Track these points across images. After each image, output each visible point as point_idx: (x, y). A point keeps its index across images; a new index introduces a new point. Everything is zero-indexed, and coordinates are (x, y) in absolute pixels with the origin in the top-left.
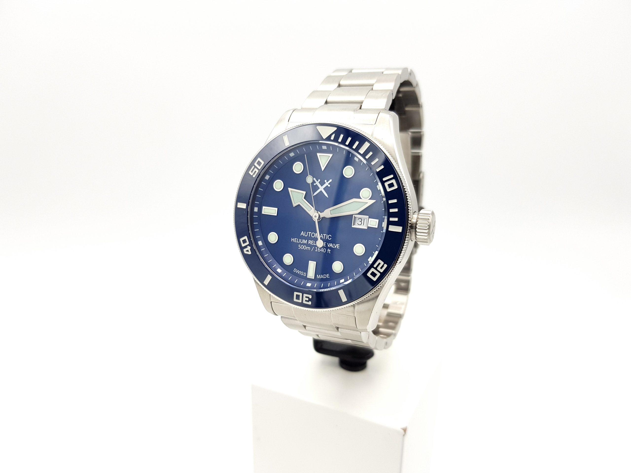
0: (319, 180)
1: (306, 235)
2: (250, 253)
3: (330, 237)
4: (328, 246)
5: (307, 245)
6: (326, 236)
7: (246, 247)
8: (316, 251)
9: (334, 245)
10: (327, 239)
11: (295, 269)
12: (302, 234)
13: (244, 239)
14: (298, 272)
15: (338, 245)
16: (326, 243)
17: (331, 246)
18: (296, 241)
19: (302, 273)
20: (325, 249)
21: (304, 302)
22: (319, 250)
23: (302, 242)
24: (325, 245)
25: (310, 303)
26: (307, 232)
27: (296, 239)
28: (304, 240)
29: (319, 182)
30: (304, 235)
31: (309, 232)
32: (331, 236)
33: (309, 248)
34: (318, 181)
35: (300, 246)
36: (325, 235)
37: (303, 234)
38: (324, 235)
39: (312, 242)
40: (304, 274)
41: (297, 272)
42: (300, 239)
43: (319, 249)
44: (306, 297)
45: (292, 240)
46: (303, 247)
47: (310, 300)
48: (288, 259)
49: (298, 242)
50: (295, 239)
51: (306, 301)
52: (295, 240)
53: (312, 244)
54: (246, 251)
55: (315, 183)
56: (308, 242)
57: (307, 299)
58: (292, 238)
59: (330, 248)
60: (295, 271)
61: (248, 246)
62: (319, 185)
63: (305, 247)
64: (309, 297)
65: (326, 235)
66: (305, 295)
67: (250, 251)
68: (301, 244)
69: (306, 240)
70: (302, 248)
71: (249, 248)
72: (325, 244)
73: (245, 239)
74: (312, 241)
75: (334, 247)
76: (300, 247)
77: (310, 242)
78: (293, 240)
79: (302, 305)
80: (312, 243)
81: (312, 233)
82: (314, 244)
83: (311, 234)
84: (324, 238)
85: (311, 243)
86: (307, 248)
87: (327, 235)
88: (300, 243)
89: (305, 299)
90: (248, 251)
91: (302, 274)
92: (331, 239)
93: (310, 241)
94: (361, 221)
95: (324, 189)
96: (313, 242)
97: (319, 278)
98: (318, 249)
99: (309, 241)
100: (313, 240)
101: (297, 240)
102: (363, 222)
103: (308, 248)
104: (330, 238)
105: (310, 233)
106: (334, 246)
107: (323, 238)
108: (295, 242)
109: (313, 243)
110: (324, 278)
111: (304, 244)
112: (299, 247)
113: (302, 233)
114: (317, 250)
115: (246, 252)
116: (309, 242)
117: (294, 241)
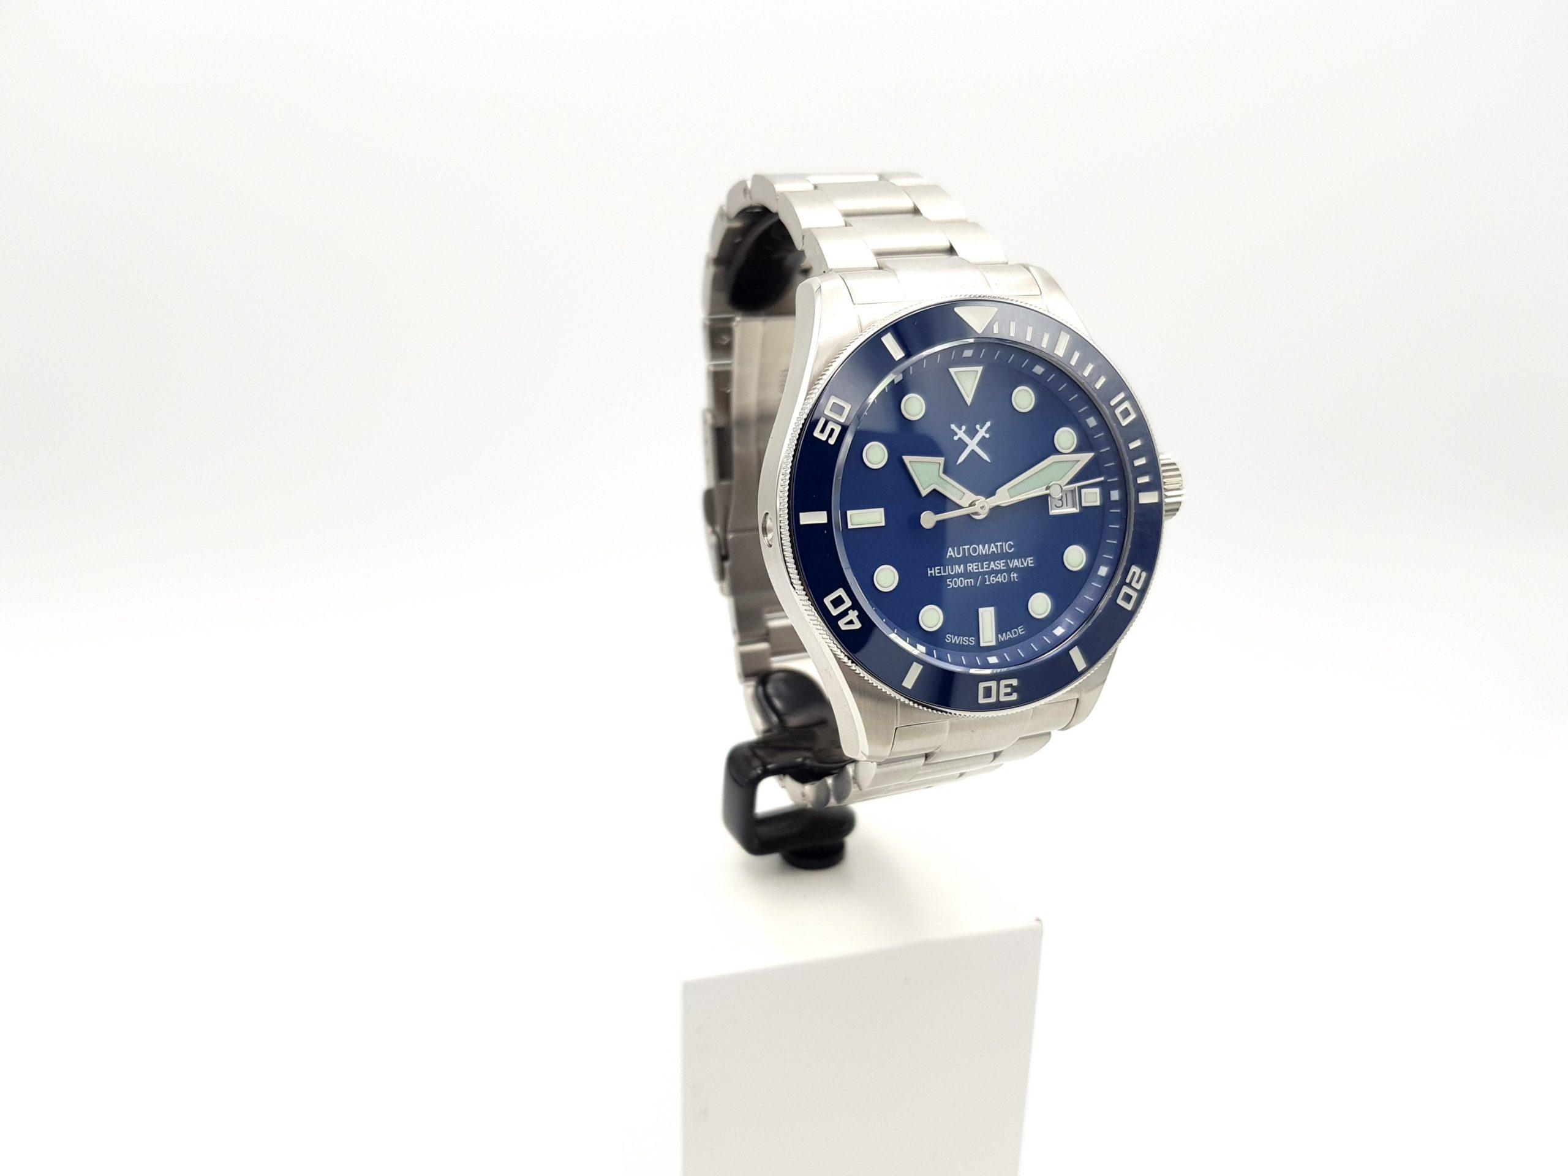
0: (964, 428)
1: (959, 554)
2: (857, 625)
3: (1010, 547)
4: (1011, 566)
5: (966, 575)
6: (1001, 546)
7: (844, 614)
8: (988, 583)
9: (1021, 560)
10: (1004, 551)
11: (949, 637)
12: (949, 554)
13: (837, 595)
14: (956, 640)
15: (1031, 560)
16: (1004, 561)
17: (1016, 566)
18: (938, 573)
19: (966, 639)
20: (1004, 575)
21: (1003, 699)
22: (993, 580)
23: (952, 572)
24: (1003, 566)
25: (1014, 697)
26: (961, 548)
27: (938, 569)
28: (957, 566)
29: (964, 432)
30: (954, 556)
31: (964, 547)
32: (1012, 544)
33: (971, 582)
34: (960, 429)
35: (949, 581)
36: (999, 544)
37: (952, 554)
38: (997, 545)
39: (976, 565)
40: (969, 641)
41: (953, 641)
42: (947, 567)
43: (993, 577)
44: (1007, 686)
45: (929, 572)
46: (959, 583)
47: (1014, 689)
48: (931, 617)
49: (945, 574)
50: (936, 568)
51: (1007, 694)
52: (937, 571)
53: (975, 571)
54: (846, 624)
55: (956, 434)
56: (965, 568)
57: (1009, 690)
58: (929, 569)
59: (1016, 569)
60: (948, 640)
61: (850, 612)
62: (966, 439)
63: (961, 580)
64: (1012, 684)
65: (1001, 543)
66: (1003, 683)
67: (856, 620)
68: (953, 577)
69: (962, 566)
70: (956, 585)
71: (853, 615)
72: (1004, 564)
73: (840, 596)
74: (974, 564)
75: (1023, 566)
76: (950, 583)
77: (971, 568)
78: (933, 572)
79: (999, 706)
80: (976, 569)
81: (970, 546)
82: (981, 570)
83: (969, 549)
84: (999, 552)
85: (973, 568)
86: (967, 582)
87: (1004, 544)
88: (949, 576)
89: (1003, 690)
90: (851, 622)
91: (966, 642)
92: (1013, 549)
93: (970, 566)
94: (1061, 500)
95: (977, 444)
96: (978, 565)
97: (1003, 640)
98: (991, 579)
99: (968, 565)
100: (975, 562)
101: (940, 569)
102: (1064, 500)
103: (969, 581)
104: (1011, 549)
105: (966, 547)
106: (1022, 564)
107: (996, 552)
108: (937, 575)
109: (978, 569)
110: (1014, 636)
111: (958, 576)
112: (949, 585)
113: (951, 552)
114: (989, 581)
115: (844, 627)
116: (968, 568)
117: (933, 575)
